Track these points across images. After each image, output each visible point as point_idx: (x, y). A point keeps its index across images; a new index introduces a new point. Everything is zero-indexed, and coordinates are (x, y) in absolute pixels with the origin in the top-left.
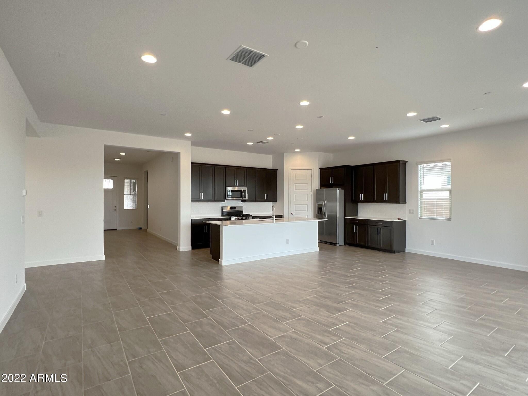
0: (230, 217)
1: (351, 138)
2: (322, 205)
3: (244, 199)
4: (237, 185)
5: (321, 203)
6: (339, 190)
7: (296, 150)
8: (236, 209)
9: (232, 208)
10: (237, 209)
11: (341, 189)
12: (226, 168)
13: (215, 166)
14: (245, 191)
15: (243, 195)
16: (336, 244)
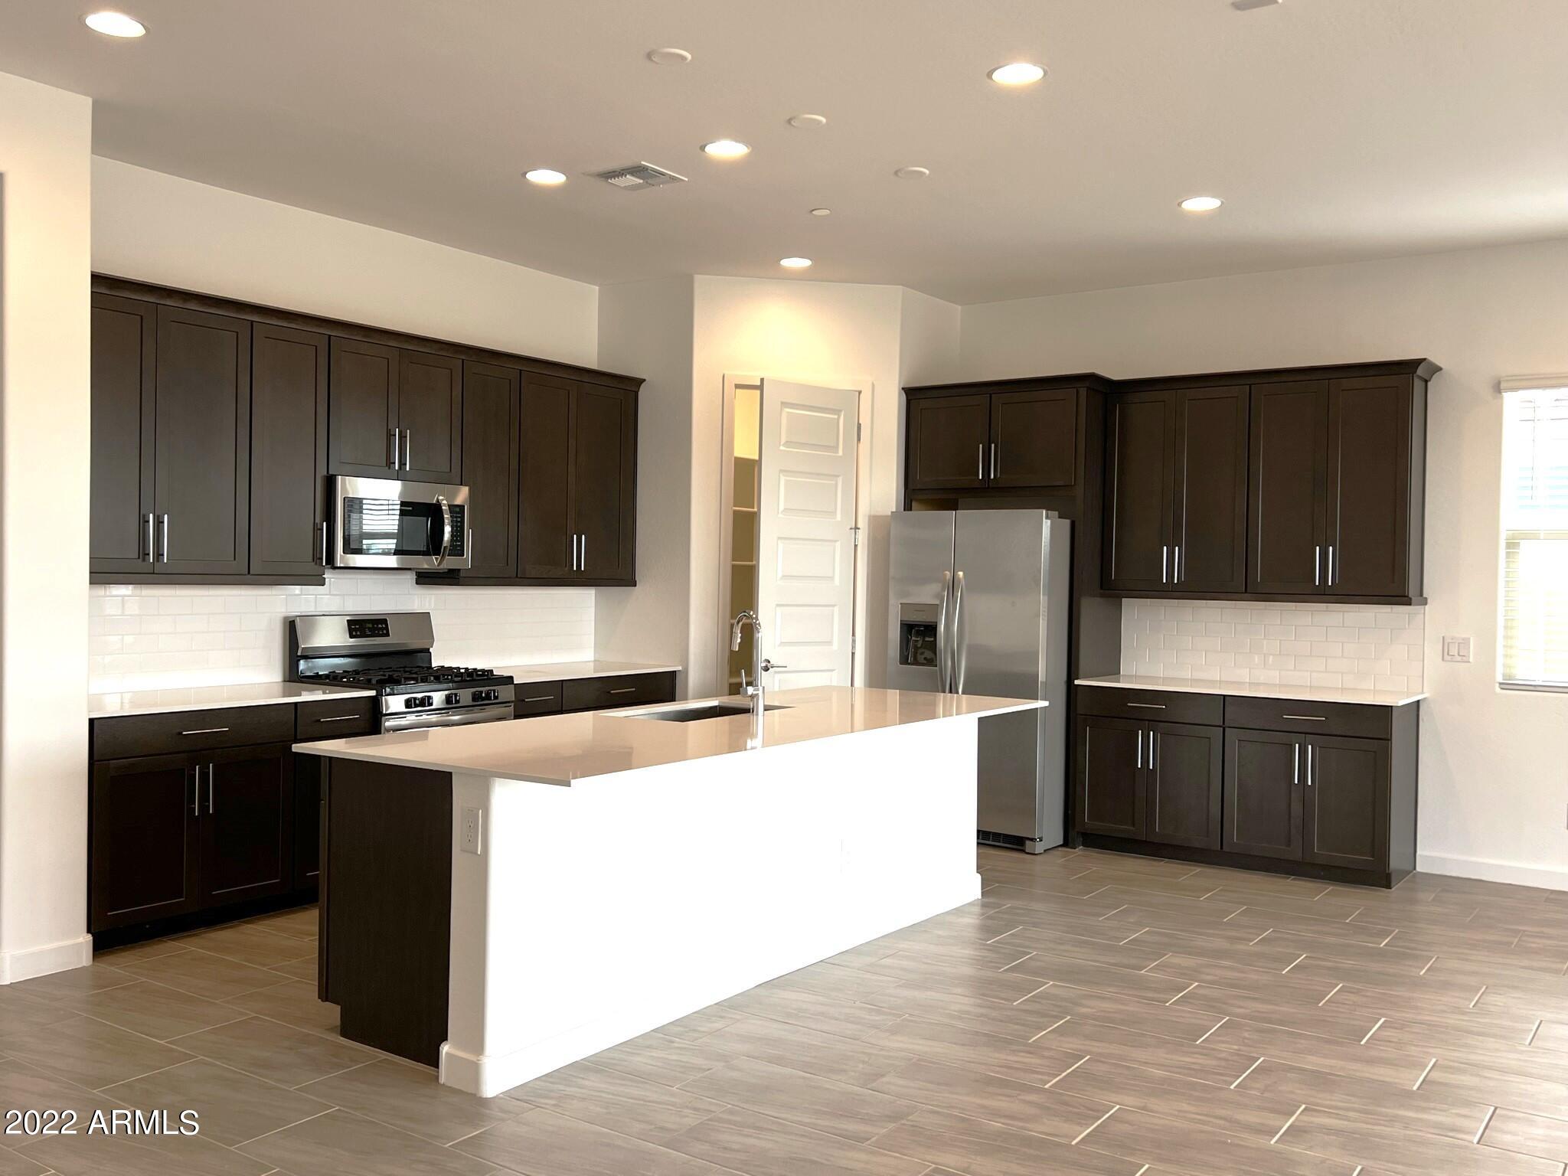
0: (373, 693)
1: (1201, 205)
2: (935, 609)
3: (450, 562)
4: (402, 464)
5: (926, 595)
6: (1049, 521)
7: (787, 263)
8: (387, 635)
9: (359, 626)
10: (396, 639)
11: (1056, 513)
12: (330, 336)
13: (255, 318)
14: (457, 511)
15: (447, 536)
16: (1028, 843)
